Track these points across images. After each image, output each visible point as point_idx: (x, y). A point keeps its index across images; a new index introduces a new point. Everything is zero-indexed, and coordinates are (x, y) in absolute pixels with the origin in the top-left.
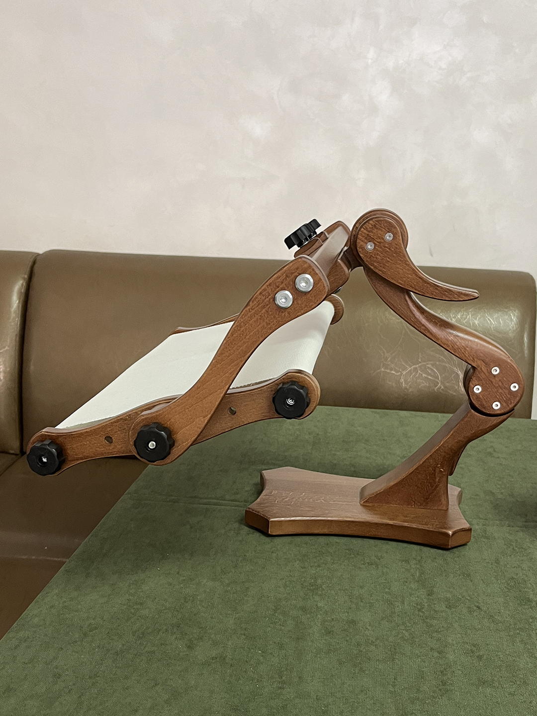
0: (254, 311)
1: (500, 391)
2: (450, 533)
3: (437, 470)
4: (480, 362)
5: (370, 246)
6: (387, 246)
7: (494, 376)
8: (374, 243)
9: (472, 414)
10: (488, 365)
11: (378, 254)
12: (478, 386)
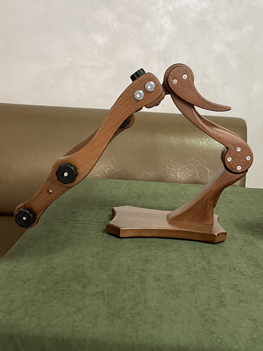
0: (122, 102)
1: (241, 160)
2: (216, 235)
3: (208, 203)
4: (230, 145)
5: (175, 81)
6: (184, 81)
7: (238, 152)
8: (177, 80)
9: (226, 173)
10: (235, 147)
11: (179, 86)
12: (230, 158)
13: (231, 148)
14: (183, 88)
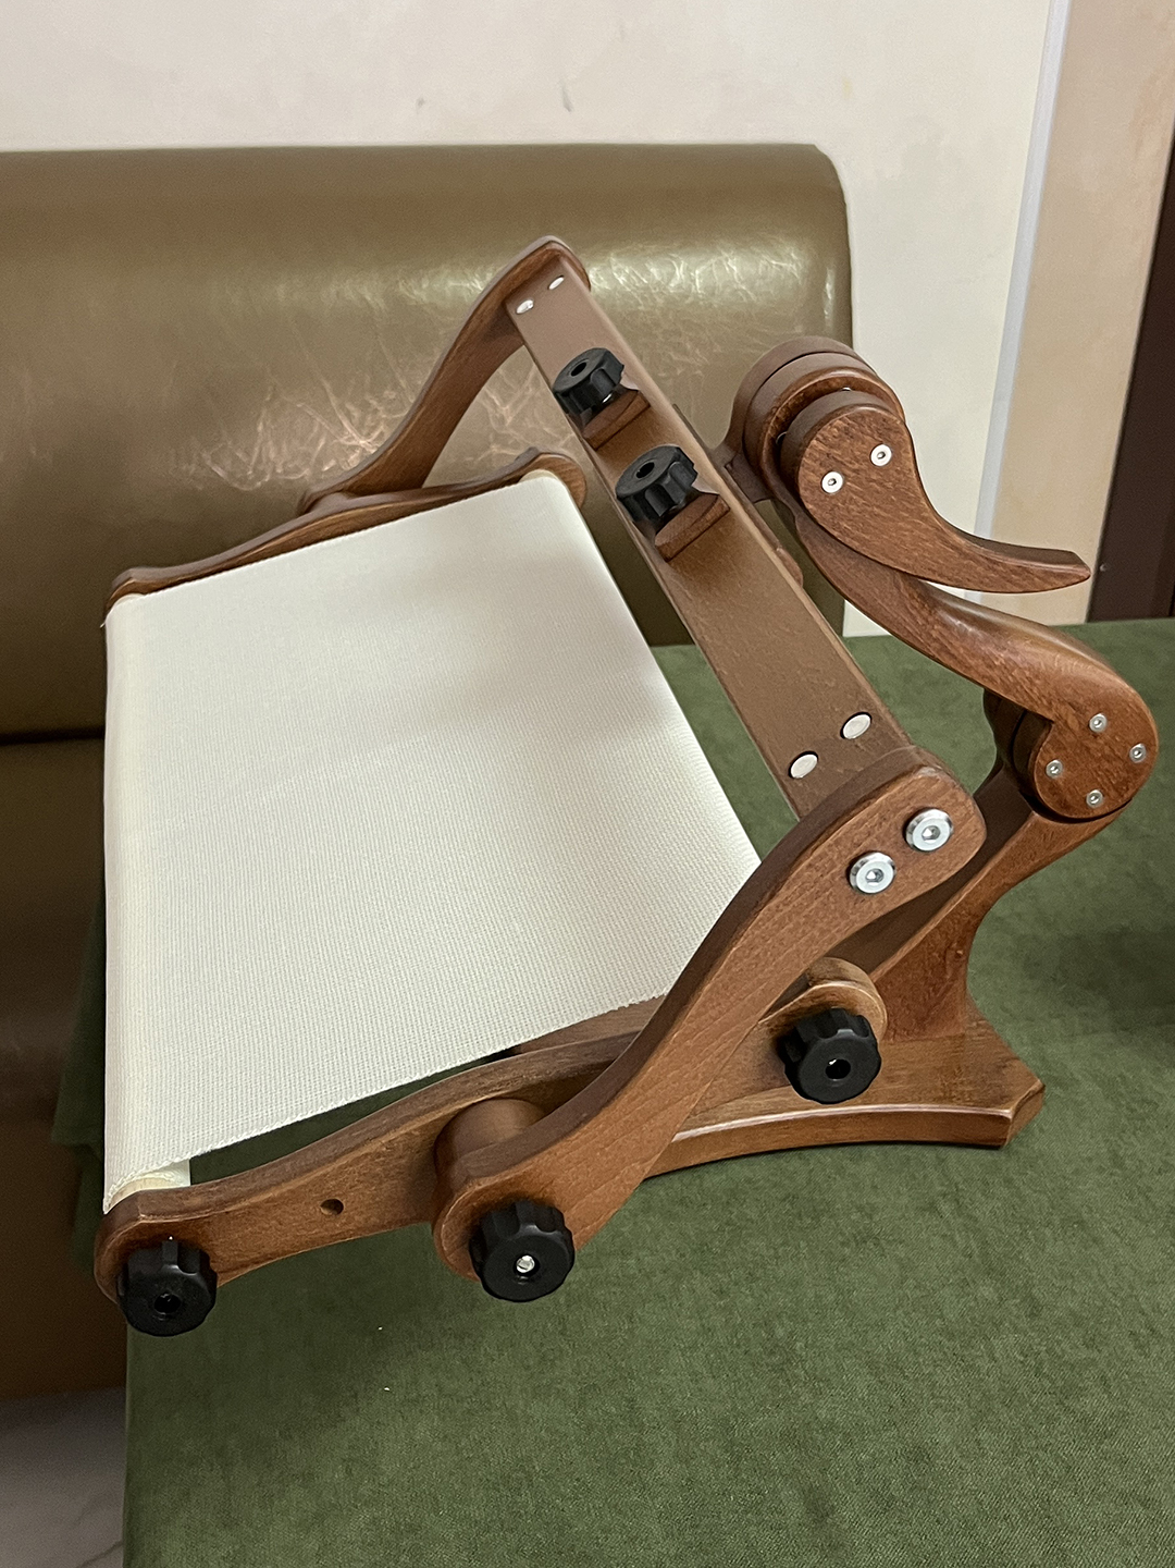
1: (1106, 765)
4: (1063, 710)
6: (874, 477)
7: (1095, 735)
8: (843, 474)
9: (1037, 823)
10: (1083, 713)
11: (851, 499)
12: (1055, 761)
13: (1066, 723)
14: (869, 509)
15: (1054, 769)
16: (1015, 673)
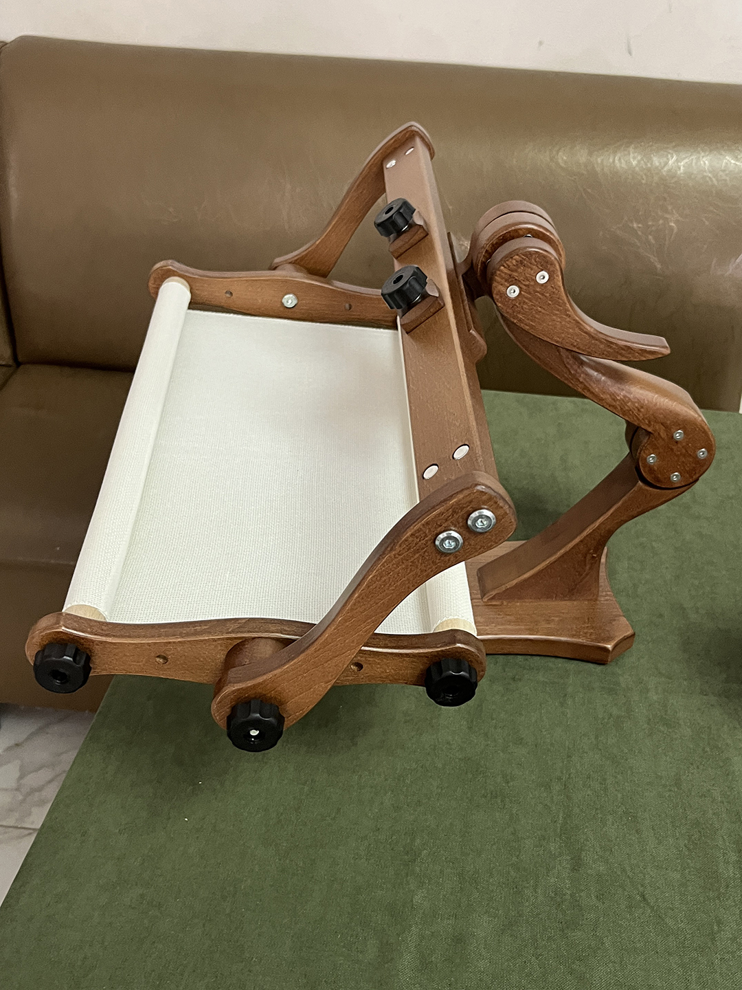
0: (401, 557)
1: (683, 459)
2: (609, 647)
3: (589, 557)
4: (658, 426)
5: (513, 292)
6: (538, 290)
7: (677, 441)
8: (519, 287)
9: (640, 489)
10: (669, 429)
11: (524, 302)
12: (652, 455)
13: (659, 434)
14: (535, 308)
15: (652, 459)
16: (629, 404)
